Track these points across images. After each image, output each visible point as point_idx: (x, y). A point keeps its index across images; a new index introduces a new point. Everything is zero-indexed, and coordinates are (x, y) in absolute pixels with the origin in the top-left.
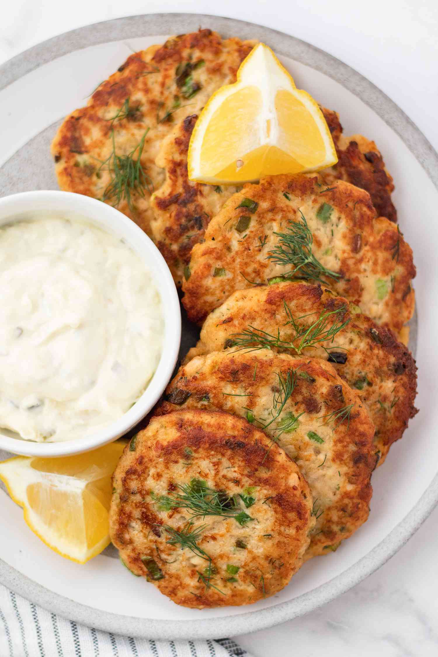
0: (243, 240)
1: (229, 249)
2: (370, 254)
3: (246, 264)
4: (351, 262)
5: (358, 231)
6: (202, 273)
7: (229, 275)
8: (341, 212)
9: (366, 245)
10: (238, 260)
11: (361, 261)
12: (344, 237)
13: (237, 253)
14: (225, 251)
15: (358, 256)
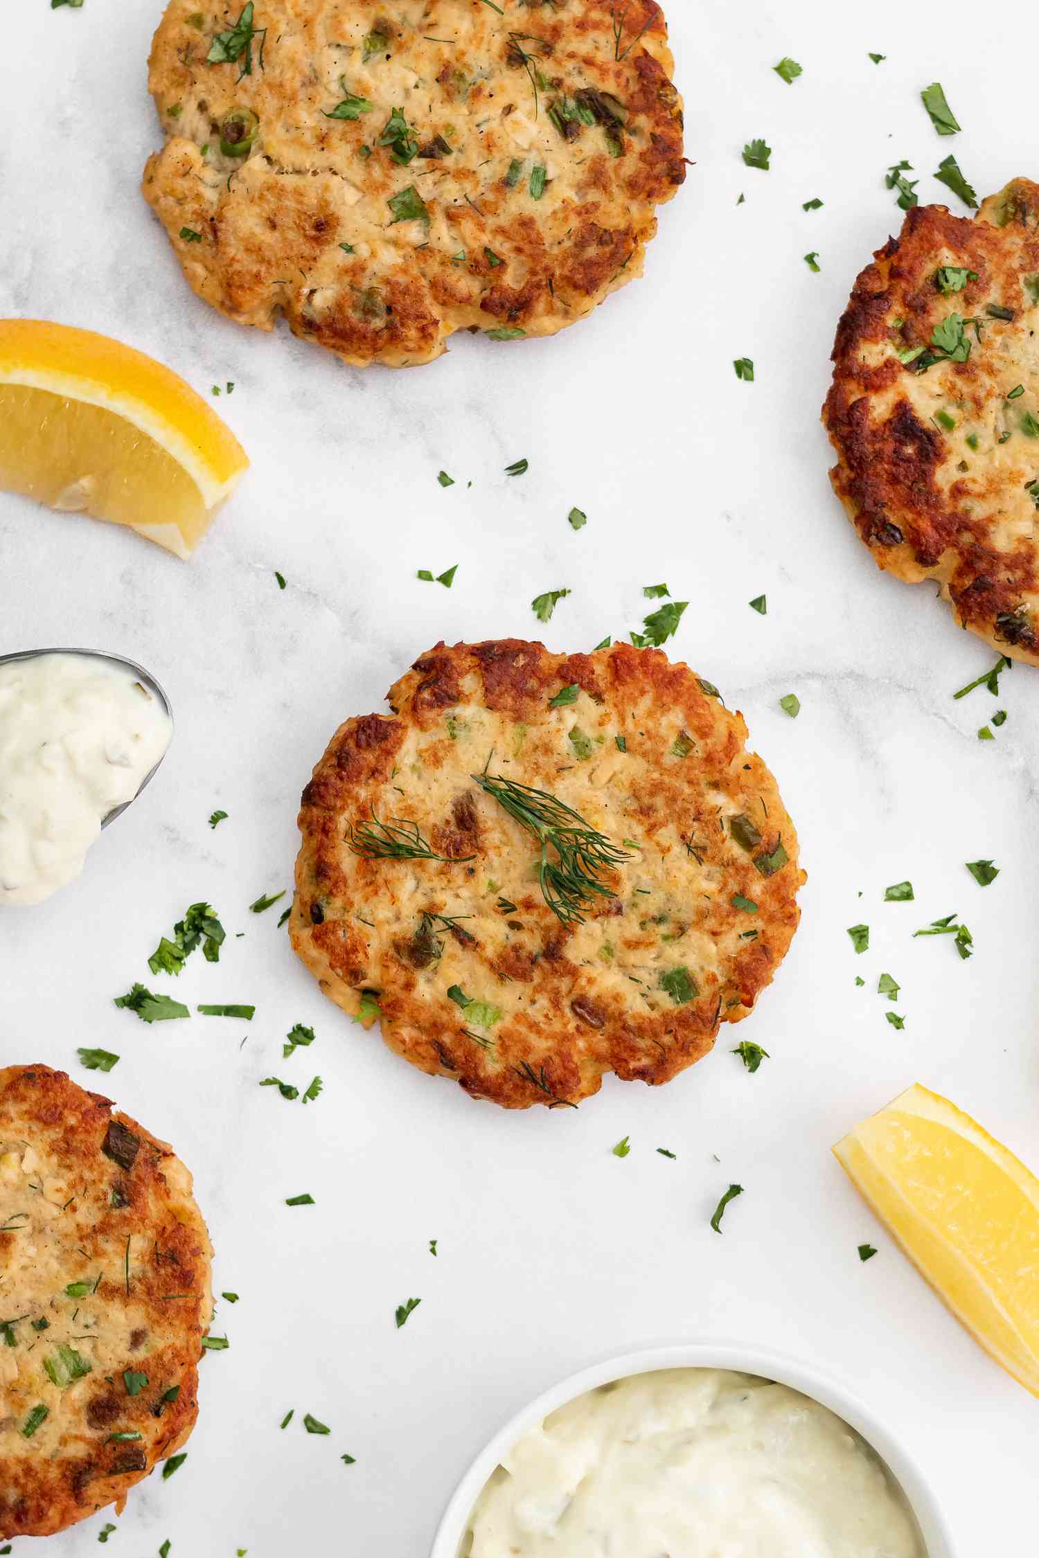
0: (718, 817)
1: (715, 785)
2: (557, 1026)
3: (673, 799)
4: (564, 984)
5: (609, 1027)
6: (698, 715)
7: (670, 760)
8: (665, 1015)
9: (578, 1028)
10: (687, 790)
11: (556, 1004)
12: (617, 998)
13: (701, 795)
14: (717, 777)
15: (566, 1003)
